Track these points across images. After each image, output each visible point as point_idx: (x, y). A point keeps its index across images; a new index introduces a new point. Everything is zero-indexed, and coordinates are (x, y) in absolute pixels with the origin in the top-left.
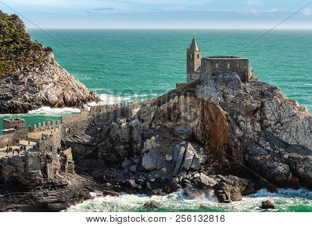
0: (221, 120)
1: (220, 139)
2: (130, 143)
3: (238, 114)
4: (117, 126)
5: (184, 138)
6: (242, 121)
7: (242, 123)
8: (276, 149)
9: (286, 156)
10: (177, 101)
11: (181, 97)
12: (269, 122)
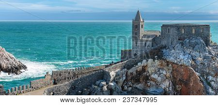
3: (208, 74)
7: (212, 83)
10: (145, 65)
11: (150, 60)
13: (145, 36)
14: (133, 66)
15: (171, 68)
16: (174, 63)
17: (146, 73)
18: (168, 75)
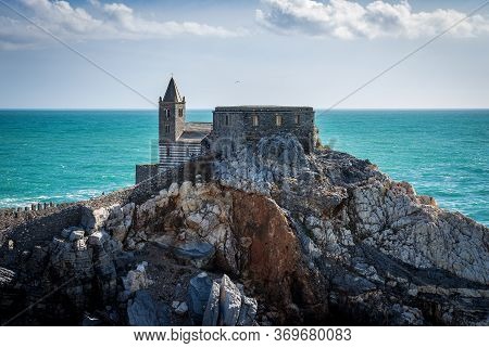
0: (279, 226)
1: (277, 264)
2: (93, 281)
3: (308, 213)
4: (68, 245)
5: (199, 264)
6: (317, 226)
7: (316, 231)
8: (388, 279)
9: (413, 292)
10: (176, 193)
11: (186, 184)
12: (367, 227)
13: (186, 134)
14: (149, 196)
16: (235, 189)
17: (176, 212)
18: (223, 214)
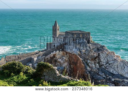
0: (80, 63)
7: (90, 64)
8: (107, 77)
9: (113, 80)
10: (55, 54)
11: (58, 51)
12: (103, 63)
13: (60, 35)
14: (48, 54)
15: (68, 56)
16: (70, 53)
17: (55, 58)
18: (67, 59)
